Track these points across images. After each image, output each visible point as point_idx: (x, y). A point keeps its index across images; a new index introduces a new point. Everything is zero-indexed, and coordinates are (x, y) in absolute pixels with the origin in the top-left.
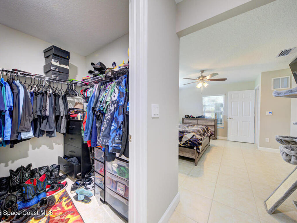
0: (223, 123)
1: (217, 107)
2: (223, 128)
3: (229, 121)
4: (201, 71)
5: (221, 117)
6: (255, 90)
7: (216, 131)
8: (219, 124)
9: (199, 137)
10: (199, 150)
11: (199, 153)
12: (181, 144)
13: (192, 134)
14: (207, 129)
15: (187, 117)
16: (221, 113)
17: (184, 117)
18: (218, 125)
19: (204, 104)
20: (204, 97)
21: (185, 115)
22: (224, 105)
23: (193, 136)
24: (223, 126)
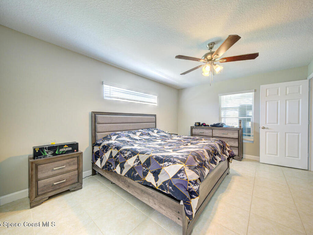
0: (251, 134)
1: (243, 110)
2: (253, 142)
3: (261, 131)
4: (209, 45)
5: (249, 125)
6: (310, 81)
7: (240, 147)
8: (246, 135)
9: (191, 175)
10: (192, 211)
11: (190, 217)
12: (157, 184)
13: (179, 166)
14: (223, 148)
15: (199, 125)
16: (249, 120)
17: (193, 125)
18: (244, 137)
19: (222, 107)
20: (222, 96)
21: (195, 123)
22: (253, 108)
23: (180, 171)
24: (251, 139)
